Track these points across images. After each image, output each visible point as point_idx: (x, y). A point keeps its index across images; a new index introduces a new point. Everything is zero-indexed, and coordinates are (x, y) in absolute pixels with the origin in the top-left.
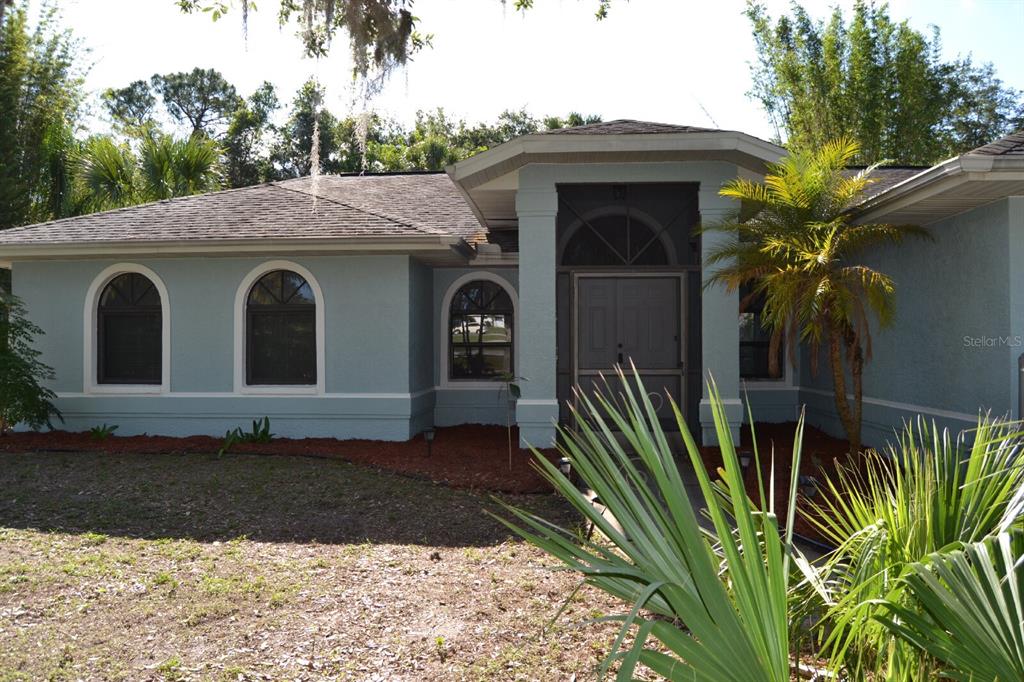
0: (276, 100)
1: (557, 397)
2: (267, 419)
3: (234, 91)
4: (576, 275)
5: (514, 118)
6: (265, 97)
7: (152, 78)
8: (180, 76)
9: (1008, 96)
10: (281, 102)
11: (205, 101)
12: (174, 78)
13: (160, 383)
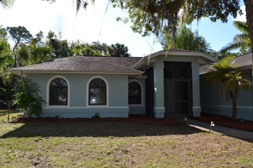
0: (43, 36)
1: (164, 107)
2: (98, 113)
3: (29, 32)
4: (168, 81)
5: (95, 43)
6: (40, 35)
7: (7, 28)
8: (15, 28)
9: (208, 44)
10: (44, 36)
11: (20, 35)
12: (13, 28)
13: (67, 105)
